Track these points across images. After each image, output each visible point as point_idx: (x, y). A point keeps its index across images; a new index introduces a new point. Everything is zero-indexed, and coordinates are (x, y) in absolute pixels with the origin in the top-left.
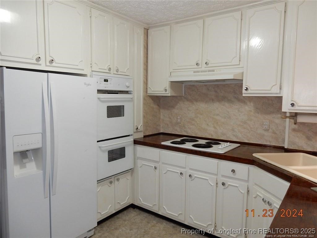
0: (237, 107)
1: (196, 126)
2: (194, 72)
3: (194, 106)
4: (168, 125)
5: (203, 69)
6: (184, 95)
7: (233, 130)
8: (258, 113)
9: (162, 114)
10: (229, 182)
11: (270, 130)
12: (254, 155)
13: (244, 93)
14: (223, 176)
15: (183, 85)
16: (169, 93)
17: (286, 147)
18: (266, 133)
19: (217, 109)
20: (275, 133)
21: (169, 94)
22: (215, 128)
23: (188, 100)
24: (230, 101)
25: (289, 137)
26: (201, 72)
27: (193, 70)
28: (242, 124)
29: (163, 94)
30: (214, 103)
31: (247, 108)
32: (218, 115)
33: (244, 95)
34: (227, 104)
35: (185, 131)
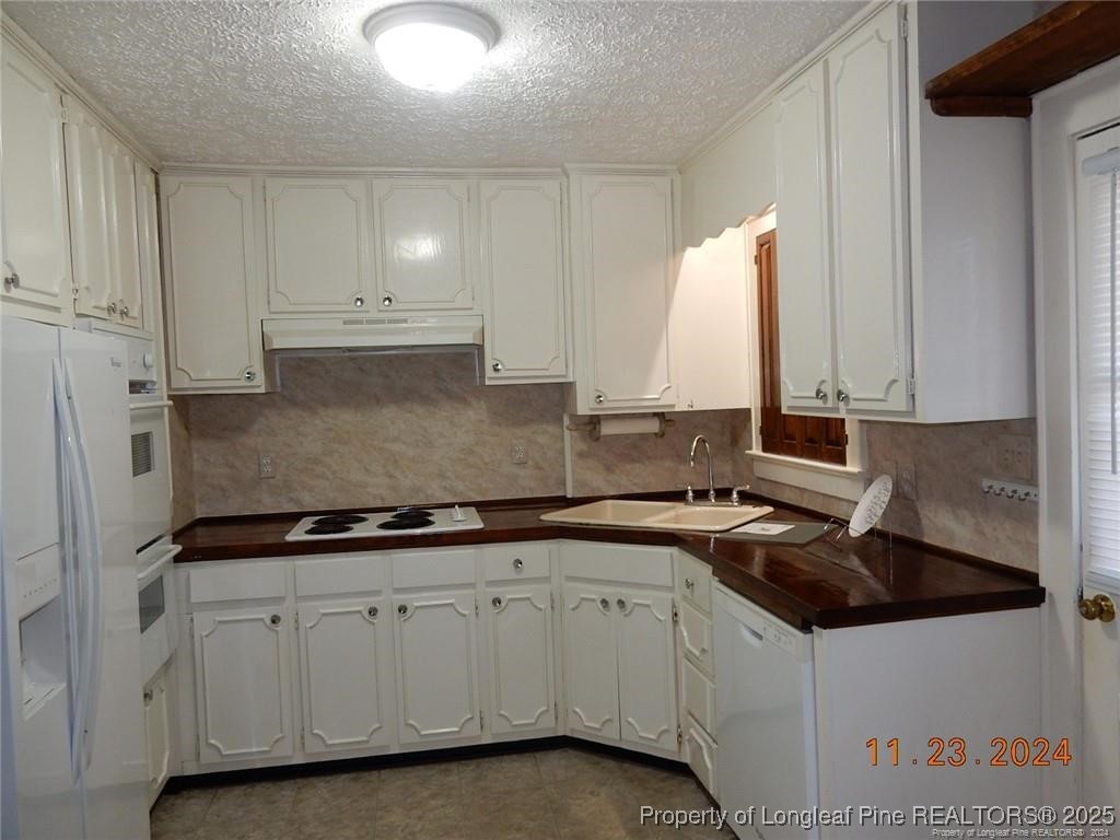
0: (445, 414)
1: (327, 479)
2: (345, 323)
3: (317, 422)
4: (223, 490)
5: (374, 315)
6: (279, 390)
7: (442, 475)
8: (500, 425)
9: (195, 456)
10: (507, 593)
11: (530, 463)
12: (543, 517)
13: (491, 378)
14: (490, 583)
15: (277, 357)
16: (260, 385)
17: (569, 496)
18: (522, 472)
19: (393, 423)
20: (538, 467)
21: (259, 387)
22: (391, 477)
23: (293, 402)
24: (425, 400)
25: (573, 471)
26: (369, 322)
27: (344, 316)
28: (463, 457)
29: (241, 386)
30: (382, 408)
31: (471, 413)
32: (395, 440)
33: (487, 383)
34: (419, 409)
35: (291, 500)
